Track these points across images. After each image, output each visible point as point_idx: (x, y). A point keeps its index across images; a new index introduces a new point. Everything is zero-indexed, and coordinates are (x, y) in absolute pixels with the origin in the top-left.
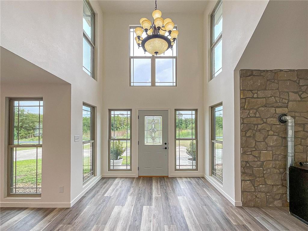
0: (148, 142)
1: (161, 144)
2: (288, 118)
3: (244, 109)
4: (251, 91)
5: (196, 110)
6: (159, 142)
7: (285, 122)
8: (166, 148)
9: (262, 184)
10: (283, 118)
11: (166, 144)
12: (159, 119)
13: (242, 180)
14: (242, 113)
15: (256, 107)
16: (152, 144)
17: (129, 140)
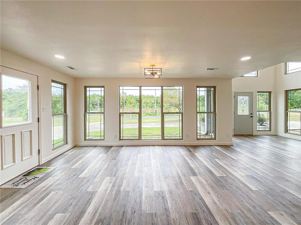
0: (240, 113)
1: (248, 114)
5: (270, 92)
6: (246, 113)
8: (251, 117)
11: (251, 114)
12: (247, 98)
16: (242, 114)
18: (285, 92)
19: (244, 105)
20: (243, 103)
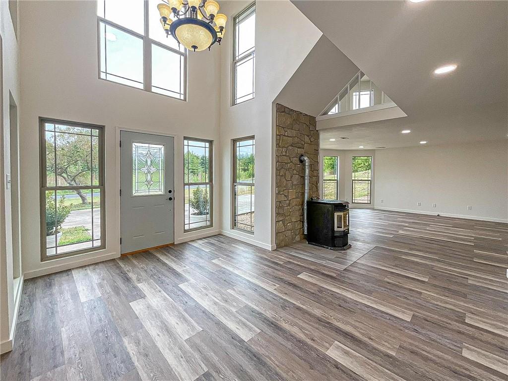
0: (140, 189)
1: (162, 193)
2: (306, 158)
3: (279, 147)
4: (284, 128)
5: (211, 142)
6: (158, 190)
7: (302, 161)
8: (170, 199)
9: (289, 223)
10: (302, 158)
11: (170, 192)
12: (158, 150)
13: (276, 222)
14: (277, 151)
15: (286, 146)
16: (147, 194)
17: (96, 187)
18: (232, 142)
19: (153, 169)
20: (149, 163)
